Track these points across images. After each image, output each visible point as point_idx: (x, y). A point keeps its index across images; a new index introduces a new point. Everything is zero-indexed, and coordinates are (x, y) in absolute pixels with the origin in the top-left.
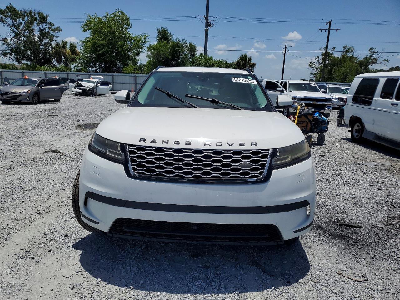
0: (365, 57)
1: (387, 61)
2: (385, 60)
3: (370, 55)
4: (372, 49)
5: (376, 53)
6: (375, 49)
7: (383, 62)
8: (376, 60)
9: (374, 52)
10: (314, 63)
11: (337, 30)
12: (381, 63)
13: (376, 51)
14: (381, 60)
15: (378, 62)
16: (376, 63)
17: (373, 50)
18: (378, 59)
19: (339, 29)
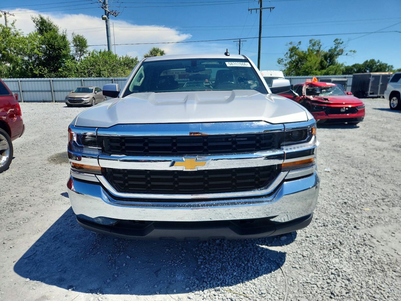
0: (330, 48)
1: (354, 52)
2: (351, 51)
3: (335, 47)
4: (337, 40)
5: (341, 43)
6: (341, 39)
7: (349, 53)
8: (342, 51)
9: (339, 43)
10: (283, 59)
11: (271, 8)
12: (347, 54)
13: (341, 42)
14: (346, 50)
15: (344, 53)
16: (341, 54)
17: (339, 41)
18: (344, 50)
19: (273, 8)
